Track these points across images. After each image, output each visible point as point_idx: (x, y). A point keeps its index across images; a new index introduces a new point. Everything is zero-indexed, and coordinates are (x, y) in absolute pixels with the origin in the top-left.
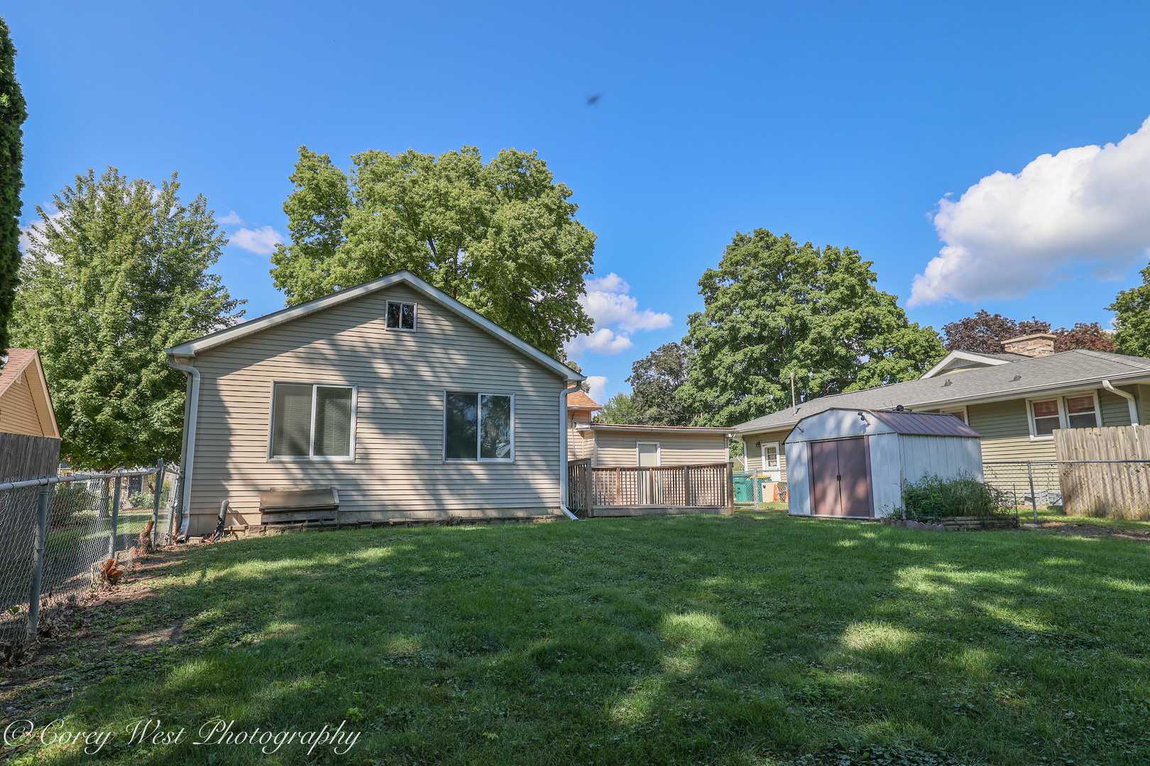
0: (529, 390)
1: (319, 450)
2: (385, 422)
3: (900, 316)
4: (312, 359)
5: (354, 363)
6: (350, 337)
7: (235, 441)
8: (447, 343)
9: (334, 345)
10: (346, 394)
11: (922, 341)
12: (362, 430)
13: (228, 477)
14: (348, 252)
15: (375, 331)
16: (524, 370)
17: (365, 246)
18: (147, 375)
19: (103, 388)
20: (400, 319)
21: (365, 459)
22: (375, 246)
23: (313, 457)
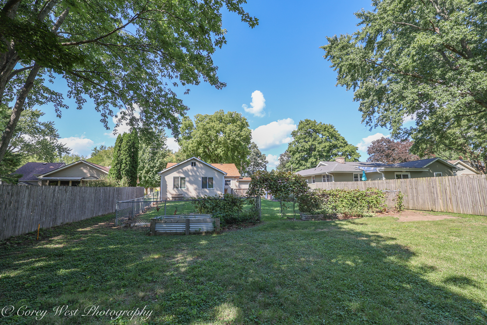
0: (217, 175)
1: (181, 188)
2: (191, 182)
3: (345, 143)
4: (179, 173)
5: (186, 173)
6: (185, 168)
7: (168, 186)
8: (201, 168)
9: (182, 170)
10: (185, 178)
11: (349, 150)
12: (187, 184)
13: (167, 192)
14: (193, 141)
15: (189, 167)
16: (216, 172)
17: (196, 139)
18: (155, 169)
19: (147, 172)
20: (194, 164)
21: (188, 189)
22: (199, 139)
23: (179, 189)
